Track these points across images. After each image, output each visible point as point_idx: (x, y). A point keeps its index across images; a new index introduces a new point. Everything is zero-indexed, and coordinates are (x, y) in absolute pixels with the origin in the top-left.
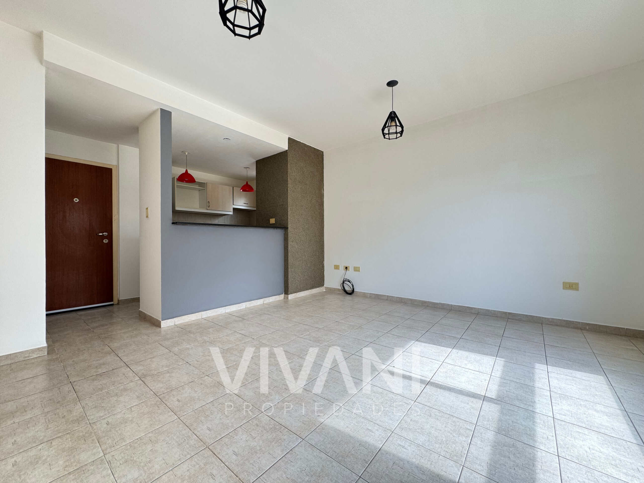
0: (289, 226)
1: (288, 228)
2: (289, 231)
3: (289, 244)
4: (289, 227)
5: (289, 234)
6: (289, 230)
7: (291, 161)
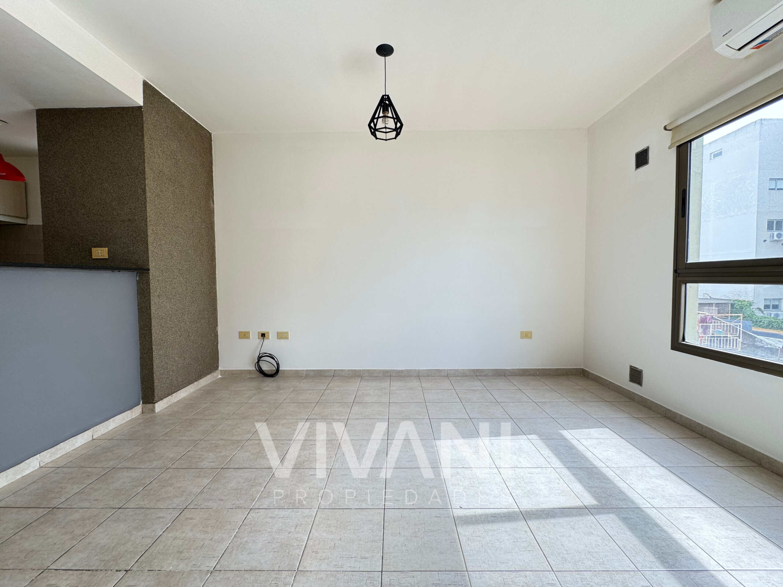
0: (152, 265)
1: (149, 270)
2: (151, 277)
3: (152, 303)
4: (150, 268)
5: (151, 282)
6: (151, 274)
7: (150, 133)
